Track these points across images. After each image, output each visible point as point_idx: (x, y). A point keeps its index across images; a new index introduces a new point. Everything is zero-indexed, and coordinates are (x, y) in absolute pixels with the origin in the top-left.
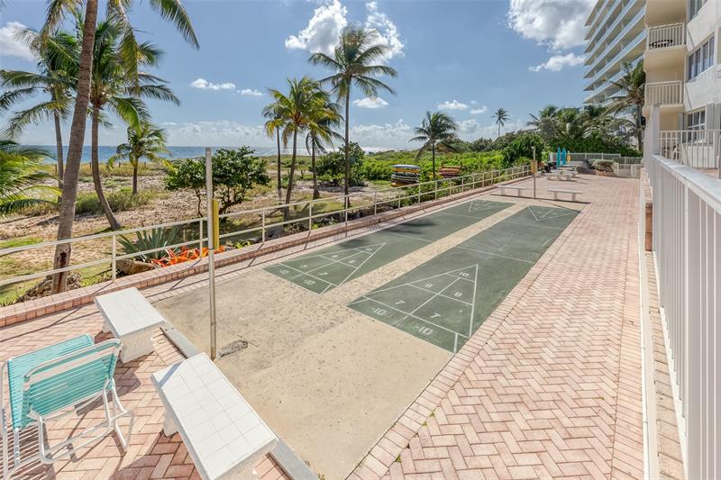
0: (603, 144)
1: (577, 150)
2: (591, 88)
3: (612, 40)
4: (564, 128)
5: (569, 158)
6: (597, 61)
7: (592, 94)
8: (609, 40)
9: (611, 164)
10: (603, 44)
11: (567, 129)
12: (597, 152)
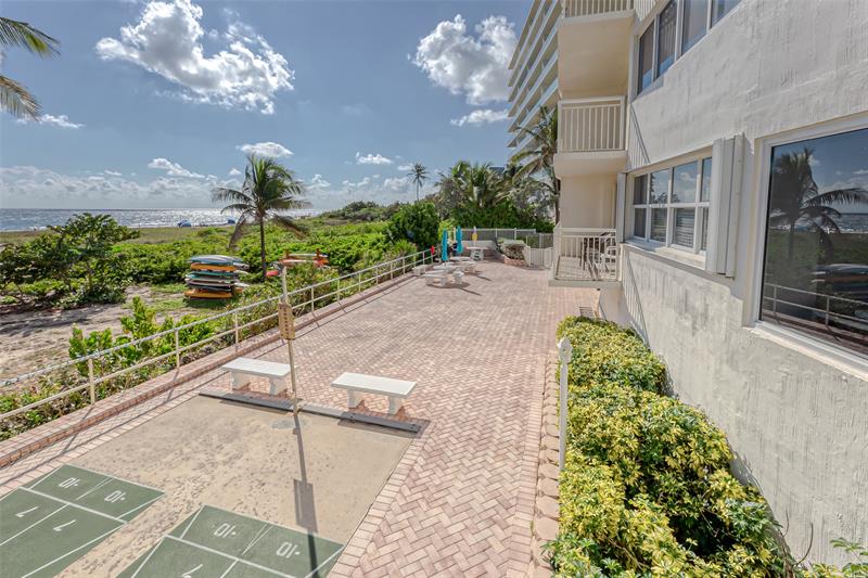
0: (517, 215)
1: (487, 224)
2: (513, 144)
3: (533, 85)
4: (471, 193)
5: (475, 236)
6: (520, 111)
7: (515, 151)
8: (530, 86)
9: (522, 247)
10: (525, 90)
11: (476, 195)
12: (510, 227)
